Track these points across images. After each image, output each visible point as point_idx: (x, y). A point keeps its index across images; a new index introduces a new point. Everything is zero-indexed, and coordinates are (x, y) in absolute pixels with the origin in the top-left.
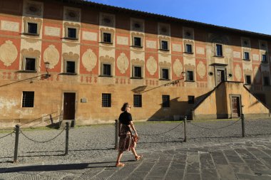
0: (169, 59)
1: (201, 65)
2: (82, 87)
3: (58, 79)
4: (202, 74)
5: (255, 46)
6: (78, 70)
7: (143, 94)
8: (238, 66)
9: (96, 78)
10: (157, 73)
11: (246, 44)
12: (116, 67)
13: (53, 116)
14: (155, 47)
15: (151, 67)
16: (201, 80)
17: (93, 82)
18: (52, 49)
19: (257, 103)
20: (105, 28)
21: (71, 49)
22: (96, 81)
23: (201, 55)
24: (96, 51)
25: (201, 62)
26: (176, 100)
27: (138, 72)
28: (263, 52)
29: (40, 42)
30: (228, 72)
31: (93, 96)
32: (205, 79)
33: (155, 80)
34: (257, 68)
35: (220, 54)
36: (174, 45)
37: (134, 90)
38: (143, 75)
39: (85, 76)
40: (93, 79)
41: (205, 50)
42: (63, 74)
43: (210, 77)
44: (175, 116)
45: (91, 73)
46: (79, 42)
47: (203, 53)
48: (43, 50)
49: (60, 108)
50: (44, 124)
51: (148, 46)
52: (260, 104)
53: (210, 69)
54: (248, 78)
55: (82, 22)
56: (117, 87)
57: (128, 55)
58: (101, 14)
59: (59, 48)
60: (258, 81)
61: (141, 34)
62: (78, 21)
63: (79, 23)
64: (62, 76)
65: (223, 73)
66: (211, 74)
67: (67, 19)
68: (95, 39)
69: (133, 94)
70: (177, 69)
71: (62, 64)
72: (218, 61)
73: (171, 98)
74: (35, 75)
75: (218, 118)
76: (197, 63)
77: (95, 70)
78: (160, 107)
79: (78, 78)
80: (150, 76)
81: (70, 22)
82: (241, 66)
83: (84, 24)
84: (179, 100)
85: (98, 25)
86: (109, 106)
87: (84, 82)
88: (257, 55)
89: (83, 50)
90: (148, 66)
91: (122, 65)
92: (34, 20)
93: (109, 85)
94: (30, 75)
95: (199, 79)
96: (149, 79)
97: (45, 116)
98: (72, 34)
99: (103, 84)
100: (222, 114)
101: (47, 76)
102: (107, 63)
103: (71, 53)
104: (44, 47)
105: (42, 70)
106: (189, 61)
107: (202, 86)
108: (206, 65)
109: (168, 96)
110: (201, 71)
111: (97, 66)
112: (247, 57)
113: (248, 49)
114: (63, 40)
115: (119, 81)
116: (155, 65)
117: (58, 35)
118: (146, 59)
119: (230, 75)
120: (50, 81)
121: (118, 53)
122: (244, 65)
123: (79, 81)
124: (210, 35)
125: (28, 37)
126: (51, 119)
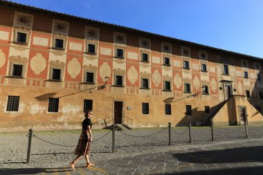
0: (190, 76)
1: (213, 81)
2: (128, 97)
3: (110, 90)
4: (214, 89)
5: (251, 67)
6: (124, 83)
7: (172, 104)
8: (240, 82)
9: (137, 90)
10: (181, 87)
11: (245, 65)
12: (152, 81)
13: (107, 120)
14: (179, 66)
15: (177, 83)
16: (214, 93)
17: (135, 94)
18: (105, 66)
19: (257, 113)
20: (143, 49)
21: (119, 66)
22: (137, 93)
23: (213, 73)
24: (137, 68)
25: (213, 79)
26: (196, 109)
27: (168, 86)
28: (257, 72)
29: (97, 60)
30: (233, 87)
31: (135, 105)
32: (217, 92)
33: (180, 92)
34: (253, 85)
35: (227, 73)
36: (193, 64)
37: (165, 101)
38: (172, 88)
39: (130, 88)
40: (135, 91)
41: (216, 68)
42: (114, 86)
43: (220, 92)
44: (197, 123)
45: (134, 85)
46: (125, 60)
47: (214, 72)
48: (99, 66)
49: (112, 114)
50: (100, 127)
51: (175, 65)
52: (260, 114)
53: (220, 85)
54: (248, 92)
55: (127, 44)
56: (153, 98)
57: (160, 72)
58: (140, 38)
59: (111, 64)
60: (255, 96)
61: (169, 55)
62: (124, 43)
63: (125, 46)
64: (113, 88)
65: (229, 88)
66: (221, 88)
67: (117, 42)
68: (137, 59)
69: (164, 104)
70: (196, 84)
71: (113, 78)
72: (225, 78)
73: (193, 108)
74: (93, 86)
75: (230, 125)
76: (210, 80)
77: (137, 83)
78: (184, 115)
79: (124, 90)
80: (177, 90)
81: (118, 45)
82: (242, 82)
83: (128, 46)
84: (198, 110)
85: (139, 47)
86: (148, 113)
87: (129, 93)
88: (254, 74)
89: (128, 66)
90: (175, 80)
91: (156, 80)
92: (93, 42)
93: (148, 96)
94: (90, 86)
95: (212, 93)
96: (176, 92)
97: (101, 120)
98: (120, 54)
99: (143, 95)
100: (233, 122)
101: (103, 87)
102: (145, 78)
103: (119, 69)
104: (100, 64)
105: (98, 82)
106: (205, 78)
107: (215, 98)
108: (217, 81)
109: (190, 106)
110: (214, 86)
111: (138, 81)
112: (246, 76)
113: (247, 69)
114: (114, 59)
115: (154, 93)
116: (180, 80)
117: (110, 54)
118: (173, 76)
119: (235, 90)
120: (104, 92)
121: (153, 70)
122: (244, 82)
123: (125, 92)
124: (219, 57)
125: (88, 56)
126: (105, 123)
